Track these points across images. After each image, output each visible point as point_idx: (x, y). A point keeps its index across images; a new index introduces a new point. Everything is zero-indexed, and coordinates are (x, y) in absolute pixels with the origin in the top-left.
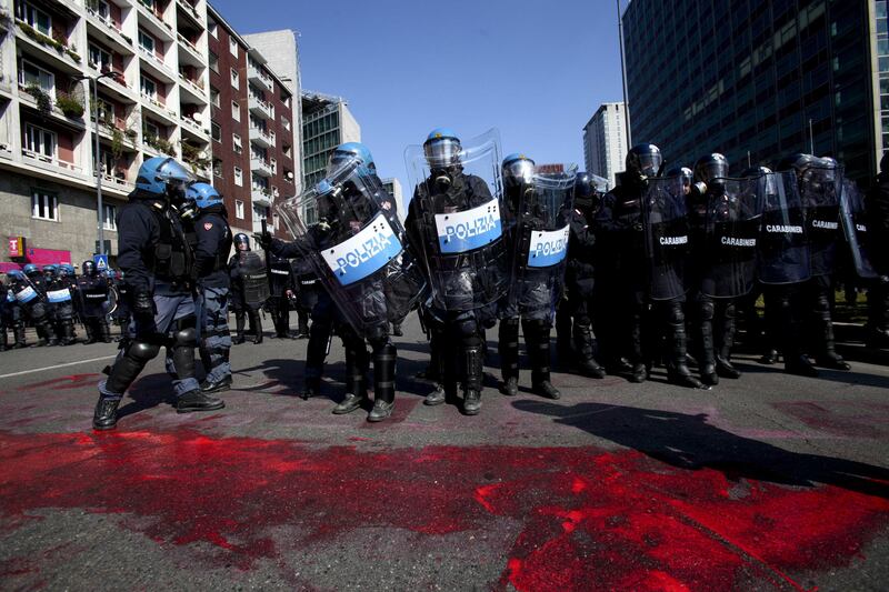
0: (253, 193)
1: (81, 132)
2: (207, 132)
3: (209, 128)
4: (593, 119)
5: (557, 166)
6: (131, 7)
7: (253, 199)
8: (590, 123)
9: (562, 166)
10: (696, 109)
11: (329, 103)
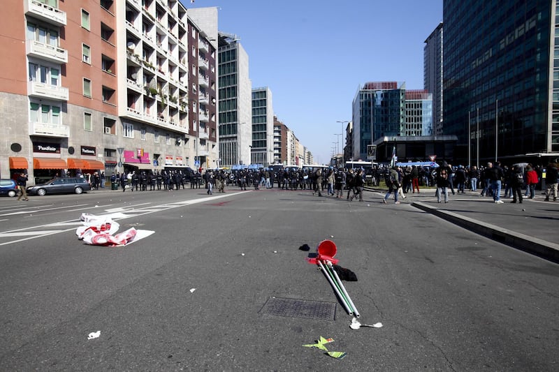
0: (200, 116)
1: (154, 100)
2: (186, 87)
3: (187, 85)
4: (433, 34)
5: (392, 83)
6: (166, 35)
7: (200, 119)
8: (430, 37)
9: (396, 84)
10: (479, 62)
11: (226, 38)
